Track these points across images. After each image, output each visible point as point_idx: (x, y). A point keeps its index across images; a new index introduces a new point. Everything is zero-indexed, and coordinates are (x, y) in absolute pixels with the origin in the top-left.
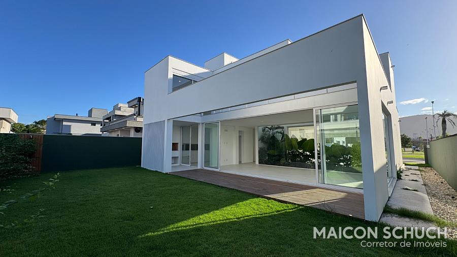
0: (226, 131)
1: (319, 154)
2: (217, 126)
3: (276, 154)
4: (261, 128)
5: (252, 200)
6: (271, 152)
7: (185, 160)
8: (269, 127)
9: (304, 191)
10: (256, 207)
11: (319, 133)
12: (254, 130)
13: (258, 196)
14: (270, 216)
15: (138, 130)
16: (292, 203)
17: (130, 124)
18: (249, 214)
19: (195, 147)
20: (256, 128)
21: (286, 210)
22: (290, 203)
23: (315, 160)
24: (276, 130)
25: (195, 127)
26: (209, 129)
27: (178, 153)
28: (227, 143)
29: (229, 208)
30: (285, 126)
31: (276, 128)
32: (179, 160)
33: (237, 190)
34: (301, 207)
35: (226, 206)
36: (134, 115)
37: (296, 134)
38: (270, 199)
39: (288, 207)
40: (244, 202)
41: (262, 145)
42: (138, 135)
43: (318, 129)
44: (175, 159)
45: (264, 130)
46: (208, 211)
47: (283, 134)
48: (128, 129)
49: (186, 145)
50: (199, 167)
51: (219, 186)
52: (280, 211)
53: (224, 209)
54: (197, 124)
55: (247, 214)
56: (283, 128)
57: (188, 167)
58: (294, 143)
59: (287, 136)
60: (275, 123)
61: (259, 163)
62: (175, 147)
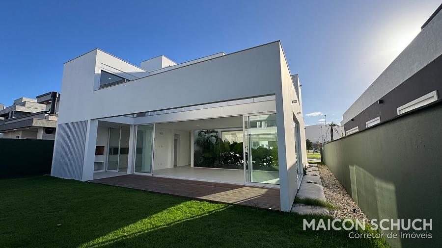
0: (161, 133)
1: (246, 156)
2: (151, 129)
3: (210, 156)
4: (196, 132)
5: (184, 203)
6: (206, 155)
7: (112, 165)
8: (205, 131)
9: (234, 191)
10: (188, 210)
11: (246, 137)
12: (190, 133)
13: (191, 199)
14: (201, 218)
15: (50, 131)
16: (223, 203)
17: (37, 123)
18: (180, 218)
19: (125, 151)
20: (192, 131)
21: (217, 210)
22: (221, 203)
23: (244, 162)
24: (211, 134)
25: (126, 129)
26: (143, 131)
27: (102, 158)
28: (162, 146)
29: (159, 214)
30: (219, 131)
31: (211, 132)
32: (105, 166)
33: (170, 195)
34: (230, 206)
35: (156, 212)
36: (46, 112)
37: (229, 137)
38: (201, 200)
39: (218, 206)
40: (176, 207)
41: (198, 148)
42: (49, 137)
43: (246, 134)
44: (98, 165)
45: (199, 134)
46: (134, 221)
47: (217, 138)
48: (36, 130)
49: (114, 148)
50: (129, 173)
51: (150, 192)
52: (211, 212)
53: (154, 216)
54: (129, 126)
55: (178, 218)
56: (217, 132)
57: (116, 173)
58: (227, 146)
59: (221, 140)
60: (211, 127)
61: (194, 166)
62: (99, 151)
